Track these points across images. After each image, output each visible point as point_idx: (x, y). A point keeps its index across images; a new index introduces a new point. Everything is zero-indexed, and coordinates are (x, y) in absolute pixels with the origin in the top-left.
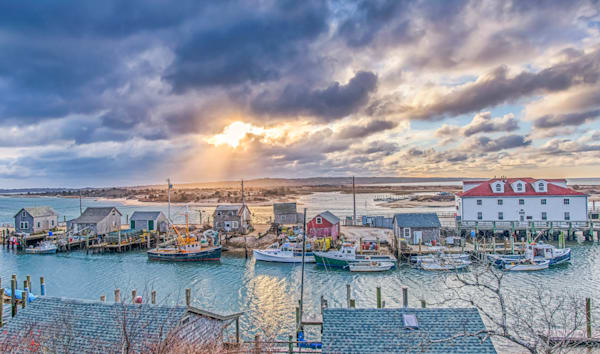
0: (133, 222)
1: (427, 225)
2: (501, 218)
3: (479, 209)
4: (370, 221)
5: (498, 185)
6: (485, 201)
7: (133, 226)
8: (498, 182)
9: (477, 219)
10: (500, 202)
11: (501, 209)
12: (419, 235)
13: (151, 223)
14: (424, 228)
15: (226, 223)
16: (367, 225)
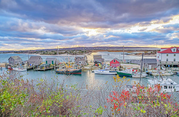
0: (46, 61)
1: (153, 63)
2: (175, 61)
3: (167, 57)
4: (129, 61)
5: (174, 49)
6: (169, 55)
7: (47, 63)
8: (174, 48)
9: (166, 61)
10: (175, 55)
11: (175, 57)
12: (150, 66)
13: (53, 62)
14: (152, 64)
15: (79, 62)
16: (128, 63)
